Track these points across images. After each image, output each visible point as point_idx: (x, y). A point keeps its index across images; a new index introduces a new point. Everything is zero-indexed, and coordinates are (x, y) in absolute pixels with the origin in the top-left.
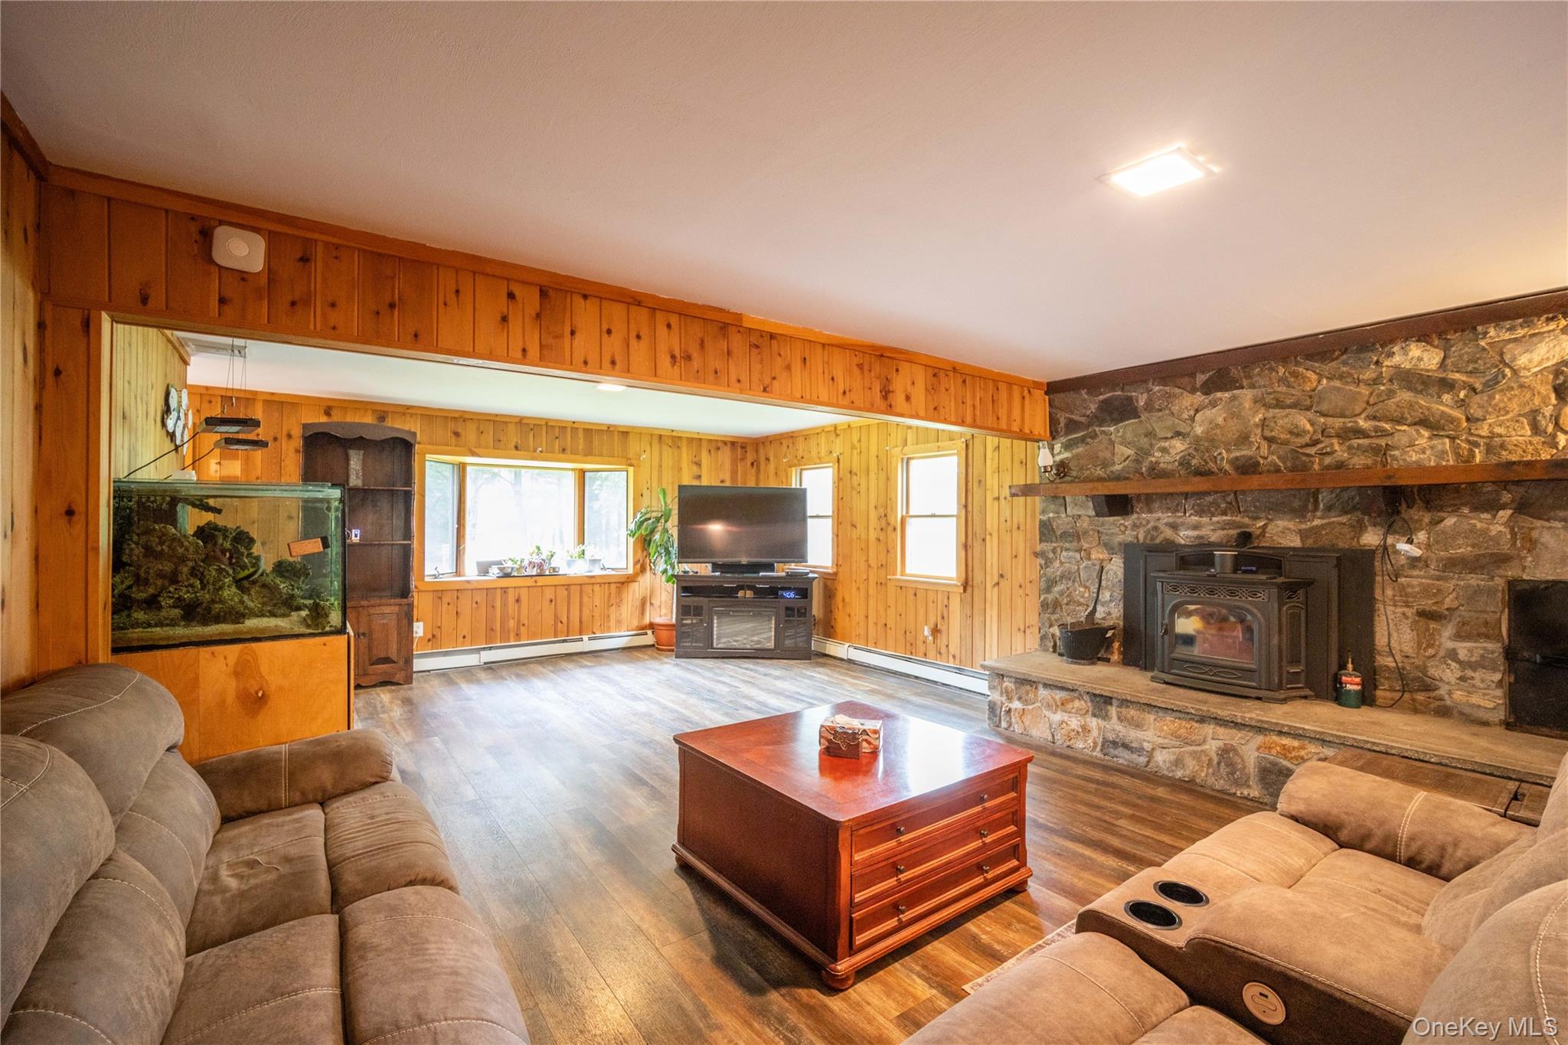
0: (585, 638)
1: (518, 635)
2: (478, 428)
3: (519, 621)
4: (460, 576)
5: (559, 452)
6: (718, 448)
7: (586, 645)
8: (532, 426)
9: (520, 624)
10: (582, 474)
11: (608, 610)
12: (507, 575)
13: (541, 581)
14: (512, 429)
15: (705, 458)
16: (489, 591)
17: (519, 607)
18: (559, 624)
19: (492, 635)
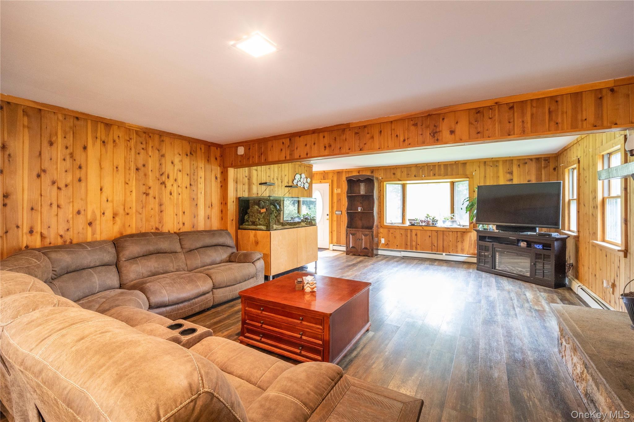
0: (444, 254)
1: (416, 248)
2: (401, 171)
3: (417, 243)
4: (403, 224)
5: (433, 176)
6: (526, 163)
7: (444, 256)
8: (421, 167)
9: (417, 244)
10: (453, 184)
11: (456, 243)
12: (413, 225)
13: (426, 228)
14: (413, 169)
15: (515, 169)
16: (406, 229)
17: (417, 238)
18: (433, 246)
19: (407, 246)
